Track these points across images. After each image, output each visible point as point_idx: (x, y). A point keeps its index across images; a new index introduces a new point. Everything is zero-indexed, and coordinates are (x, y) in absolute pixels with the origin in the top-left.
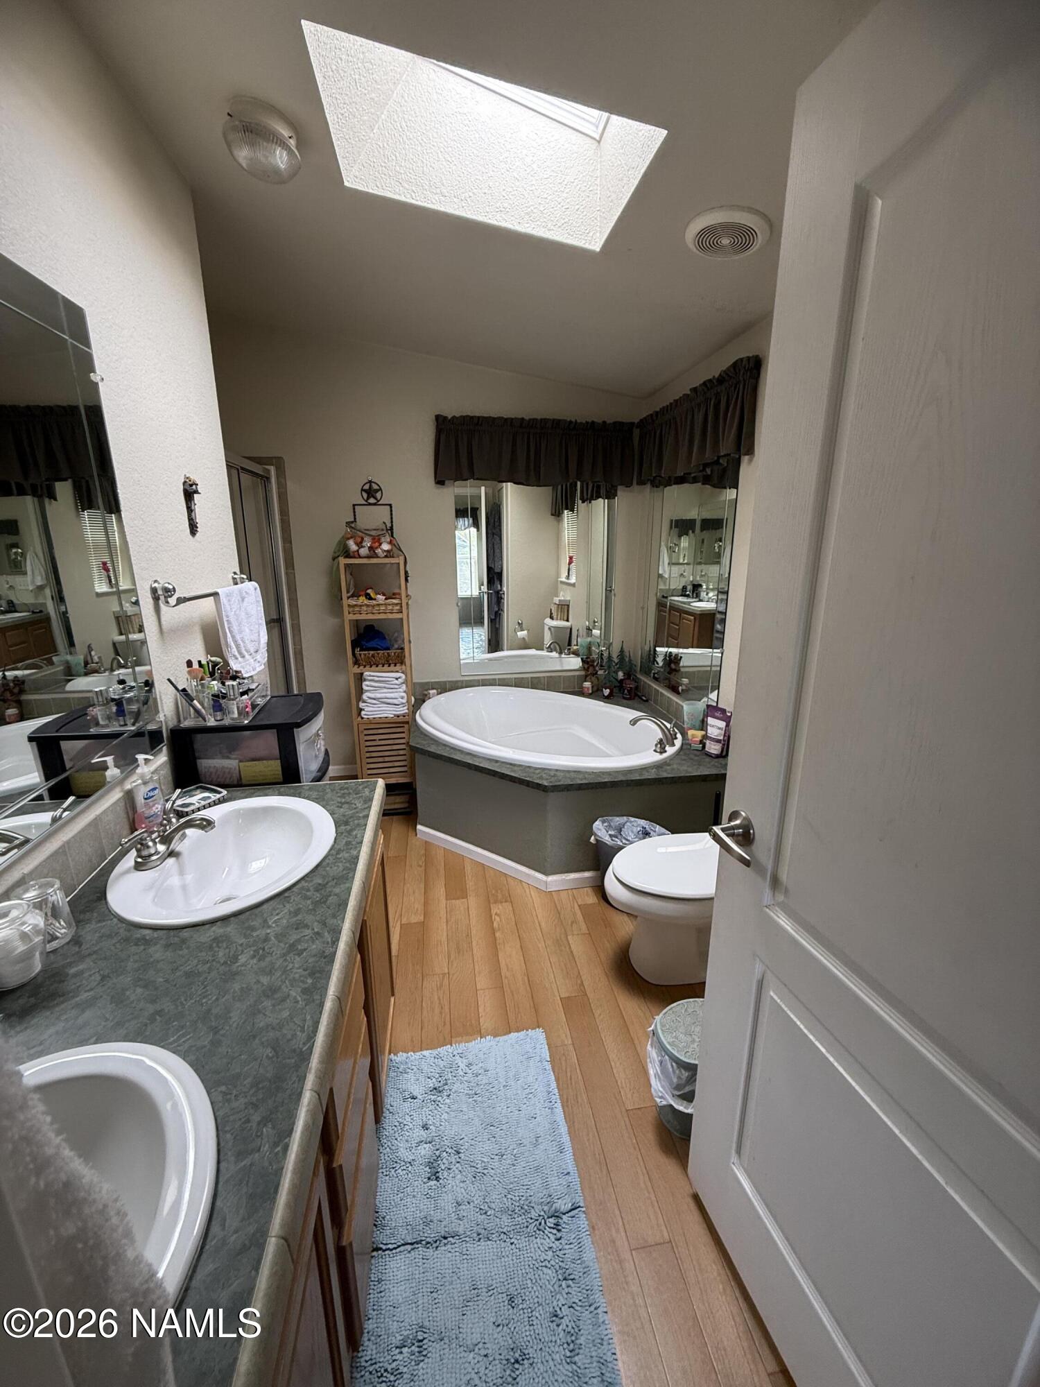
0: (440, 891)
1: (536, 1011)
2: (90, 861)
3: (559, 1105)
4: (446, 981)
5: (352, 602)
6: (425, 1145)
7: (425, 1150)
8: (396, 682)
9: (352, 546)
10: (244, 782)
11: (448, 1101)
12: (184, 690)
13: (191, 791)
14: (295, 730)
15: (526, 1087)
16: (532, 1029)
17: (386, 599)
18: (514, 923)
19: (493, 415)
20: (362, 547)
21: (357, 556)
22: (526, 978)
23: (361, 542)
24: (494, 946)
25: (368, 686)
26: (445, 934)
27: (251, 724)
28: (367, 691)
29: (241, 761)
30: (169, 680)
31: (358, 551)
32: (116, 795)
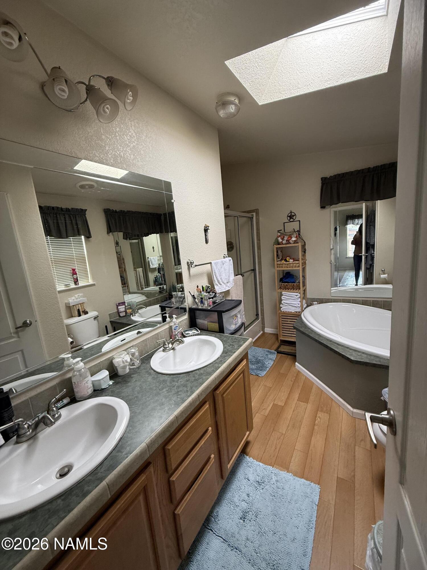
0: (296, 396)
1: (321, 475)
2: (155, 345)
3: (313, 531)
4: (282, 437)
5: (279, 263)
6: (245, 503)
7: (244, 505)
8: (296, 297)
9: (280, 240)
10: (209, 330)
11: (261, 491)
12: (194, 295)
13: (192, 329)
14: (223, 313)
15: (299, 509)
16: (314, 483)
17: (293, 261)
18: (327, 425)
19: (352, 170)
20: (284, 240)
21: (282, 244)
22: (322, 456)
23: (283, 238)
24: (311, 433)
25: (284, 298)
26: (290, 416)
27: (211, 309)
28: (283, 300)
29: (208, 322)
30: (189, 292)
31: (282, 242)
32: (167, 326)
